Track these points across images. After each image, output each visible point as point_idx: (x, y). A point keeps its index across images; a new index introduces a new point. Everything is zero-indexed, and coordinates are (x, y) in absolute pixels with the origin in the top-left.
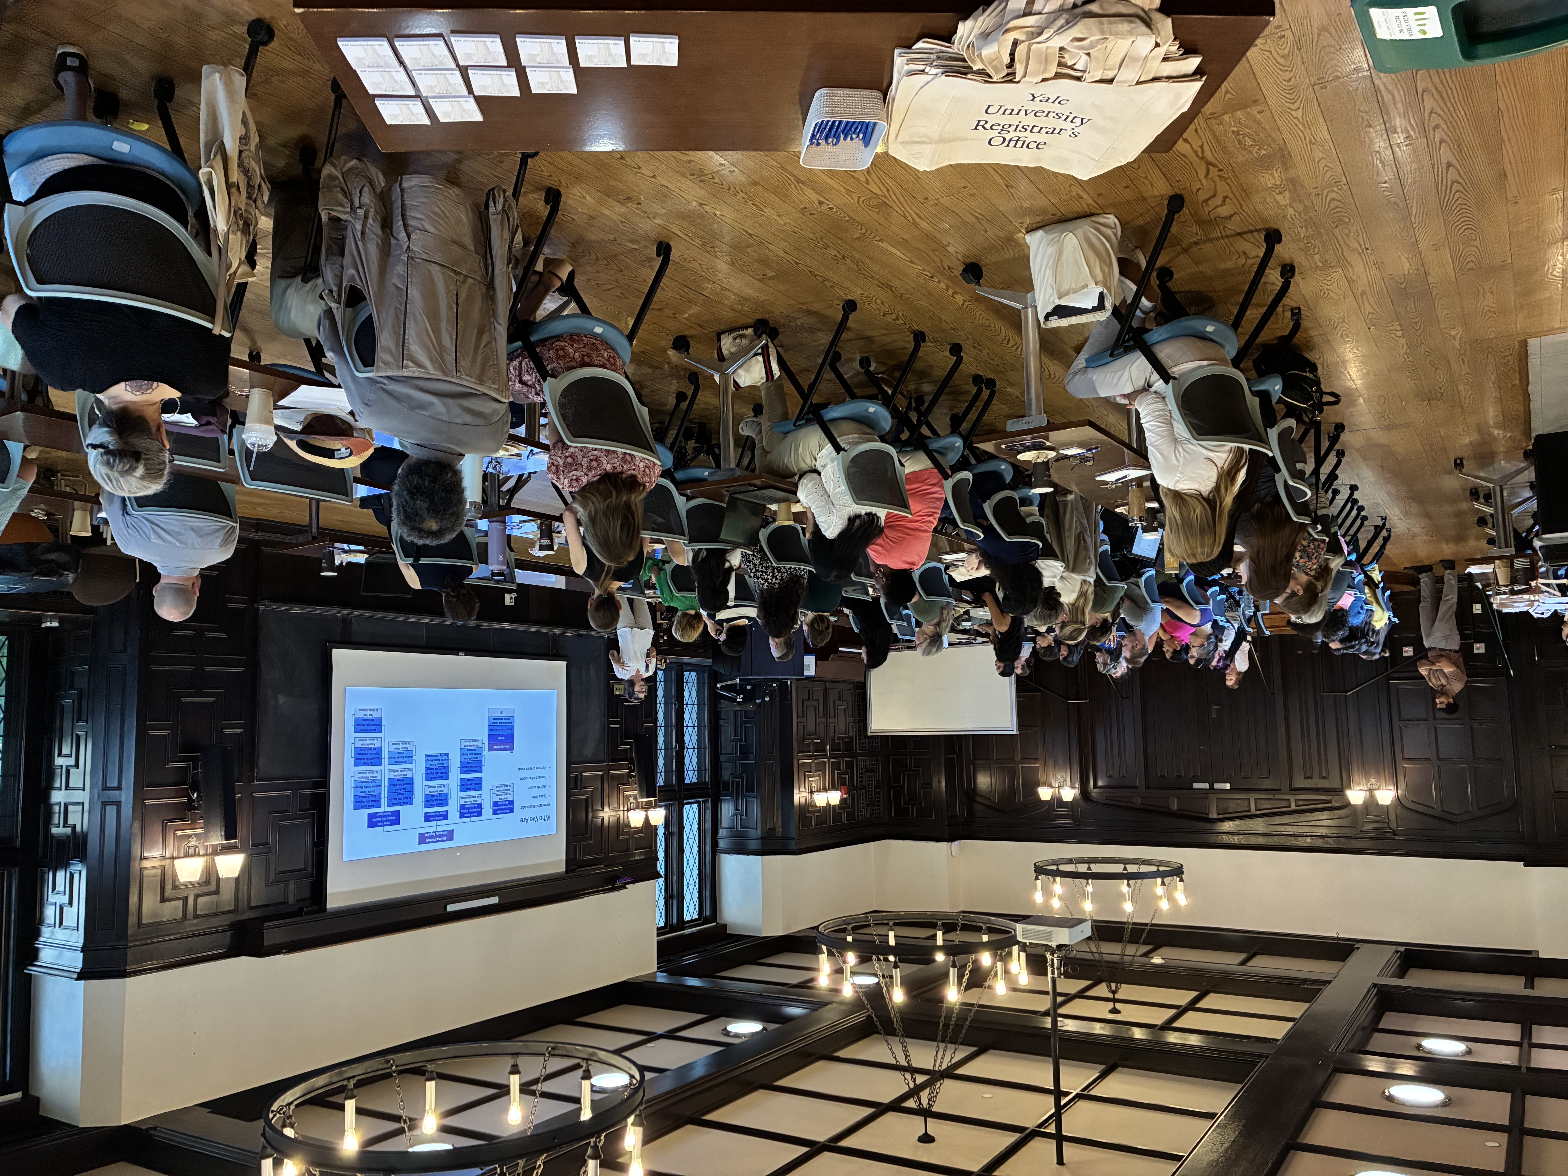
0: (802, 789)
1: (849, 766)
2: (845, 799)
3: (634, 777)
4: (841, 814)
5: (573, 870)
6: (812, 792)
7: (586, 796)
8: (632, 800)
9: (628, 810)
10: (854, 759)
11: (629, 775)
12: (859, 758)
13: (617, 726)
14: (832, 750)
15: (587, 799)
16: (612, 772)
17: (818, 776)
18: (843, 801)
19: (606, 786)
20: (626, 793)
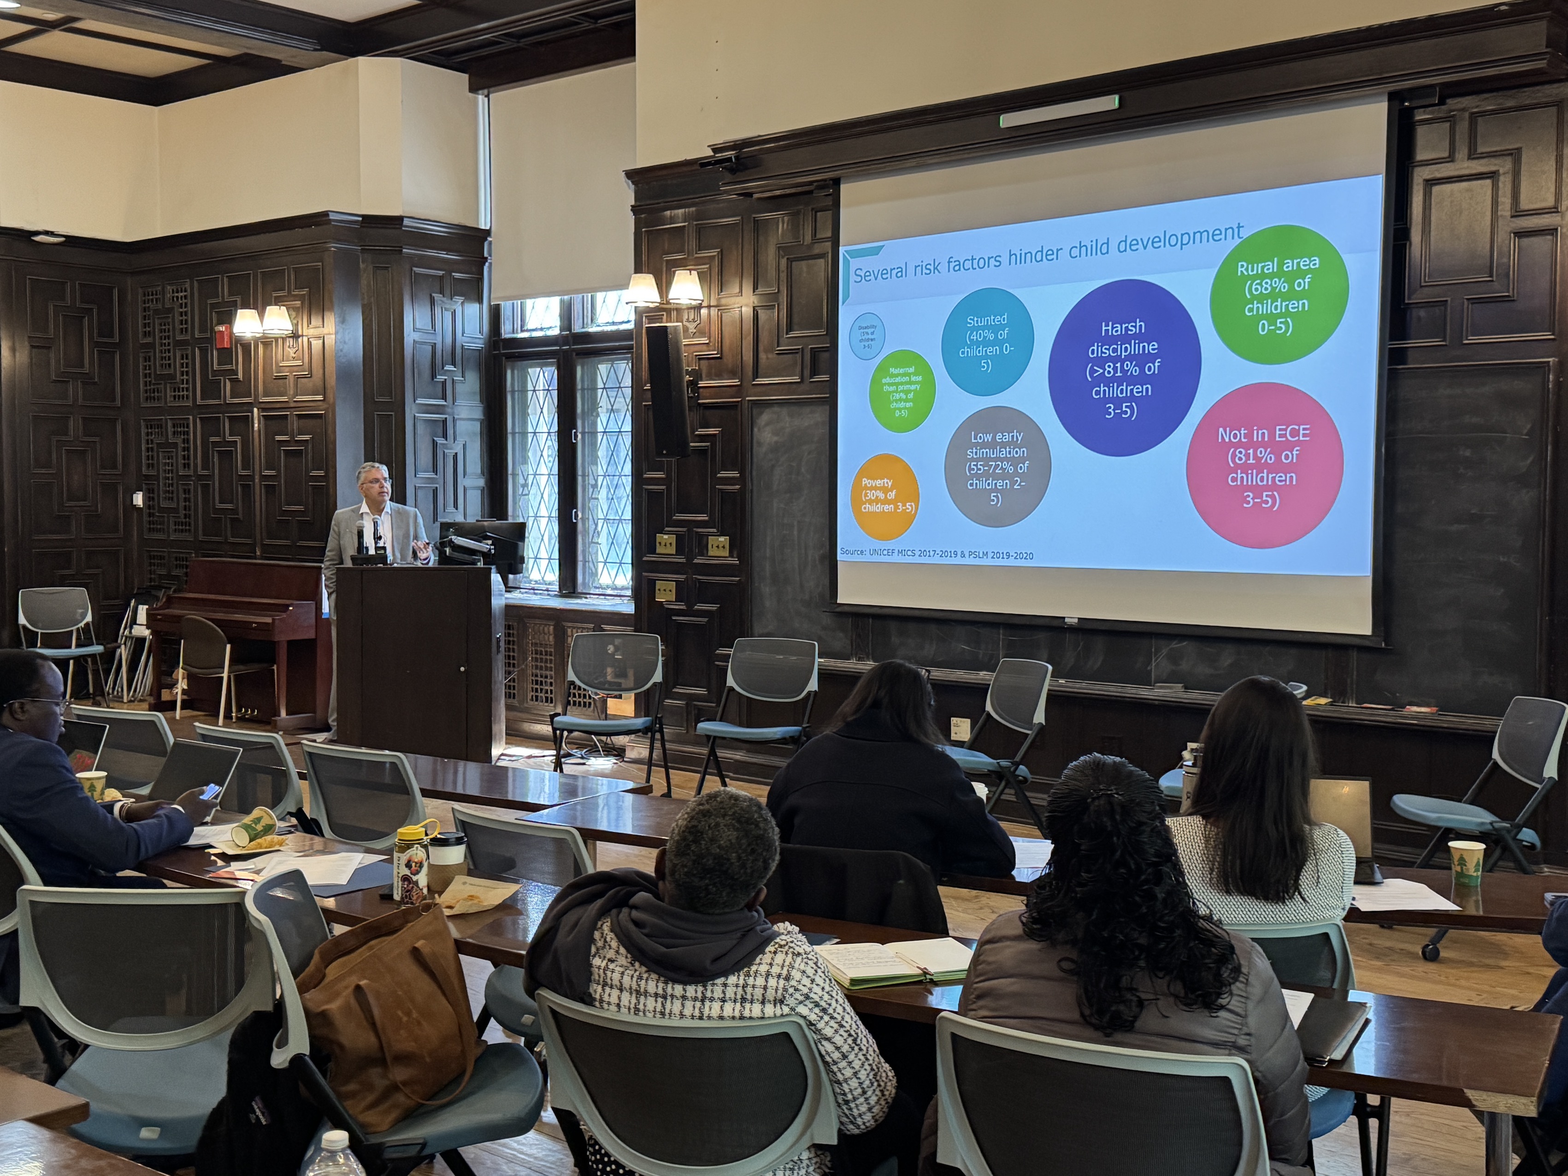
0: (317, 344)
1: (212, 388)
2: (220, 323)
3: (688, 372)
4: (231, 294)
5: (823, 185)
6: (295, 336)
7: (792, 334)
8: (692, 327)
9: (699, 307)
10: (199, 401)
11: (697, 375)
12: (190, 404)
13: (723, 474)
14: (247, 421)
15: (790, 329)
16: (736, 382)
17: (280, 368)
18: (228, 318)
19: (748, 356)
20: (705, 340)
